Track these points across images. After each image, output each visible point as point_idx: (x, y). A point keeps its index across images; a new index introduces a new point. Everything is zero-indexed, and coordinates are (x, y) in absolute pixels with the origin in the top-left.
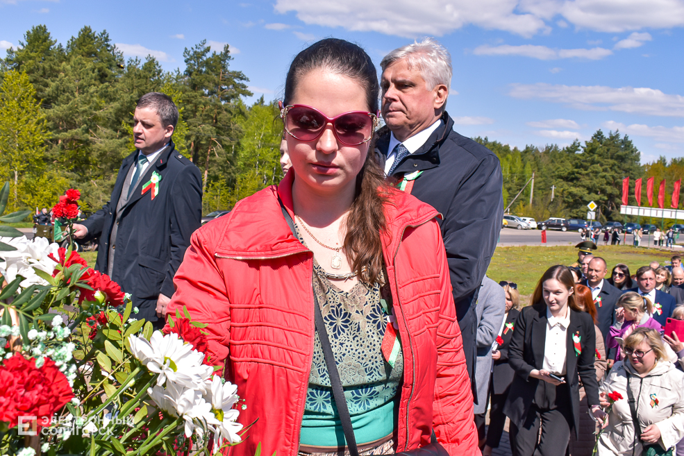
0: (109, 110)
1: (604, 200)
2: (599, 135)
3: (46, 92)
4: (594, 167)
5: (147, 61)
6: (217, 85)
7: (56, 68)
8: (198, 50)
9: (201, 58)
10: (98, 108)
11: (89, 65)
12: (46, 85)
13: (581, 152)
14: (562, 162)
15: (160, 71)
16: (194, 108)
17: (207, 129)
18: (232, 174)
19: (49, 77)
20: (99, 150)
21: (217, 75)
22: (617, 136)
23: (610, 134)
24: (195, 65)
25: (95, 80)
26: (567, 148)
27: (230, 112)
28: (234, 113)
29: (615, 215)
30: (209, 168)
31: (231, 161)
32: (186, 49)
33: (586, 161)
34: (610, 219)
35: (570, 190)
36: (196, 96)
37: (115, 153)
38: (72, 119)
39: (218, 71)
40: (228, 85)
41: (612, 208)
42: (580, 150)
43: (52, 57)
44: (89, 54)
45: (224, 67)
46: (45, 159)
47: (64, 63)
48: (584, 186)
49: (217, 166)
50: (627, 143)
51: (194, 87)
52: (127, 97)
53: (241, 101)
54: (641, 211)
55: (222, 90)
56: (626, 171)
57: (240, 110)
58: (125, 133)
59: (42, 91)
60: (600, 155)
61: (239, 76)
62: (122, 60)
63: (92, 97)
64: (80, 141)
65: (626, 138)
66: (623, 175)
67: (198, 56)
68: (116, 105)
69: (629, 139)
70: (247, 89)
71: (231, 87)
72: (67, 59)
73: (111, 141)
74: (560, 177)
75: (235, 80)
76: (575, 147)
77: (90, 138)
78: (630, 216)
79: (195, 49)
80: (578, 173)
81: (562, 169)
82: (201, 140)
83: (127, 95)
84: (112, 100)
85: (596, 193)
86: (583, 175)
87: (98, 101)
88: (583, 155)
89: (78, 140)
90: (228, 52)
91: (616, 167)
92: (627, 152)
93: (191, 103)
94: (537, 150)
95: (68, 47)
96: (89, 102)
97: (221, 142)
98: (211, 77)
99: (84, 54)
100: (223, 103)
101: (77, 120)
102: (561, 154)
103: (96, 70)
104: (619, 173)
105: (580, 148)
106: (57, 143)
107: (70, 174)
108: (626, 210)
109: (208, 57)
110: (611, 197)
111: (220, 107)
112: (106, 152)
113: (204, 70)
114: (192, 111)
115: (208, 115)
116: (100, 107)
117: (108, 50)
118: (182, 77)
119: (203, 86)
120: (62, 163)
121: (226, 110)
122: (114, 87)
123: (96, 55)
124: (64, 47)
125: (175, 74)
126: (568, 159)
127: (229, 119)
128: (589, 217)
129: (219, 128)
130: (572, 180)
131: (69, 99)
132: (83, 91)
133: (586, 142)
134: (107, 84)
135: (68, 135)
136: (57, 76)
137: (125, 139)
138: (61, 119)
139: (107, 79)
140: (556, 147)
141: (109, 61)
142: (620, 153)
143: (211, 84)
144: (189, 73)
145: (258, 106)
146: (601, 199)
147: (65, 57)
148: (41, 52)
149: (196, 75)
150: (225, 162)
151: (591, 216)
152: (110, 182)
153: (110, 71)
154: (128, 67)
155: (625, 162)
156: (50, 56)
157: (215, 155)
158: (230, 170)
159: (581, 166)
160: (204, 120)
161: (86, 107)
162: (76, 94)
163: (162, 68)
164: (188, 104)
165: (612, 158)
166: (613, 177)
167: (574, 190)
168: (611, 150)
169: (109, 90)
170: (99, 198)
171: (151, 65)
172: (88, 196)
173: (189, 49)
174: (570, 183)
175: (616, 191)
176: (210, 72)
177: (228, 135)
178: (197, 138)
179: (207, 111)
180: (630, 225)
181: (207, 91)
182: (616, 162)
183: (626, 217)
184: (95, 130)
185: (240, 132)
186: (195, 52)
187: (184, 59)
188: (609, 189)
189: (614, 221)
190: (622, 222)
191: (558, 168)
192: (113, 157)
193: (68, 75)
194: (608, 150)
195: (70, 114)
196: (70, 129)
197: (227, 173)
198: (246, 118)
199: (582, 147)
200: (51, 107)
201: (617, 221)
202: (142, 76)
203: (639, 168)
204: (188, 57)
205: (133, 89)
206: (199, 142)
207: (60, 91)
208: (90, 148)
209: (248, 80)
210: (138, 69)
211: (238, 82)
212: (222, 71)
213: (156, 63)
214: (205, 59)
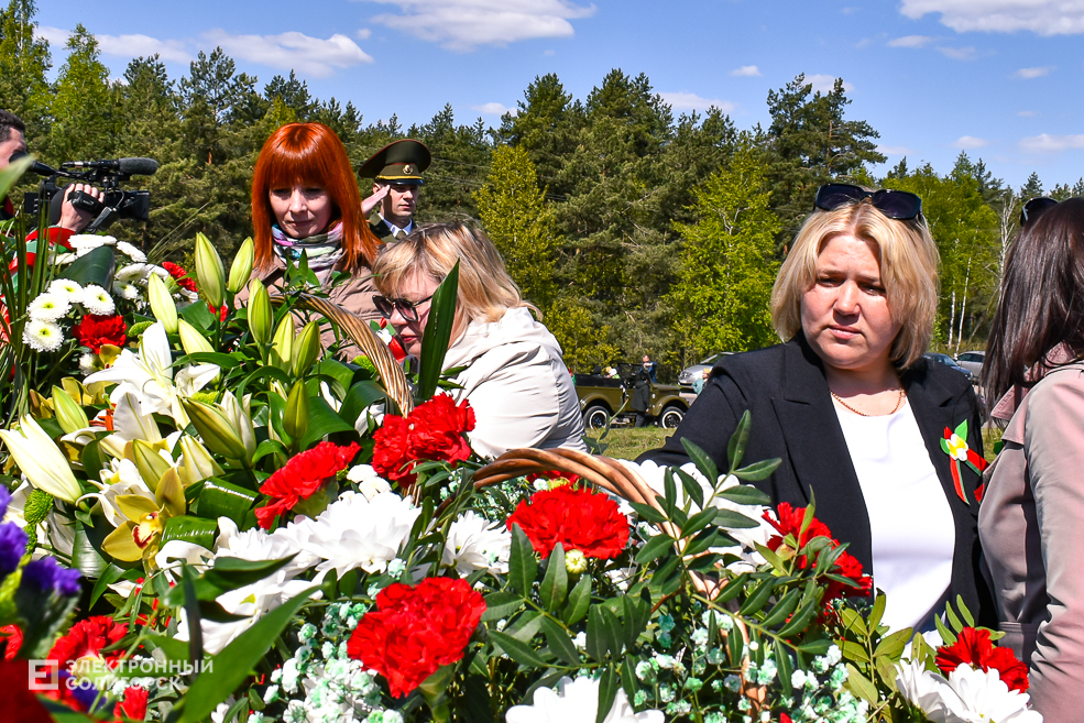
0: (651, 198)
3: (559, 177)
5: (709, 117)
6: (824, 146)
7: (572, 137)
8: (790, 92)
9: (796, 105)
10: (635, 195)
11: (621, 130)
12: (559, 166)
15: (732, 131)
16: (786, 188)
19: (562, 152)
20: (636, 262)
21: (823, 130)
24: (786, 117)
25: (630, 152)
32: (771, 92)
36: (789, 167)
37: (661, 266)
38: (597, 215)
39: (827, 124)
40: (842, 146)
43: (566, 122)
44: (620, 113)
45: (835, 116)
46: (556, 280)
47: (584, 130)
51: (786, 152)
52: (678, 177)
53: (865, 171)
55: (833, 154)
58: (676, 235)
59: (551, 174)
61: (862, 129)
62: (669, 119)
63: (624, 179)
64: (608, 250)
67: (790, 101)
68: (663, 190)
70: (876, 150)
71: (847, 148)
72: (589, 124)
73: (655, 248)
75: (854, 137)
77: (623, 244)
79: (786, 92)
83: (679, 173)
84: (657, 182)
87: (634, 185)
89: (605, 248)
90: (842, 90)
93: (782, 179)
95: (589, 105)
96: (621, 187)
98: (814, 134)
99: (613, 113)
100: (834, 176)
101: (604, 218)
103: (632, 137)
106: (574, 253)
107: (593, 303)
109: (807, 103)
112: (647, 266)
113: (802, 123)
114: (783, 192)
116: (639, 194)
117: (648, 104)
118: (766, 139)
119: (799, 150)
120: (581, 285)
122: (658, 161)
123: (630, 114)
124: (584, 104)
125: (754, 134)
131: (590, 186)
132: (612, 170)
134: (648, 157)
135: (589, 241)
136: (573, 151)
137: (677, 244)
138: (580, 216)
139: (646, 149)
141: (650, 120)
143: (815, 147)
144: (776, 130)
145: (896, 177)
147: (585, 120)
148: (550, 115)
149: (789, 132)
152: (653, 314)
153: (651, 136)
154: (680, 129)
156: (561, 120)
161: (616, 196)
162: (602, 176)
163: (734, 126)
164: (776, 181)
169: (652, 166)
170: (637, 340)
171: (716, 123)
172: (621, 338)
173: (777, 91)
176: (812, 127)
179: (808, 192)
181: (807, 158)
184: (631, 232)
186: (787, 96)
187: (769, 107)
192: (658, 273)
193: (589, 150)
195: (593, 208)
196: (594, 231)
200: (565, 199)
202: (703, 141)
204: (775, 105)
205: (688, 164)
207: (580, 173)
208: (623, 260)
209: (876, 135)
210: (695, 129)
211: (859, 140)
212: (831, 122)
213: (724, 118)
214: (802, 106)
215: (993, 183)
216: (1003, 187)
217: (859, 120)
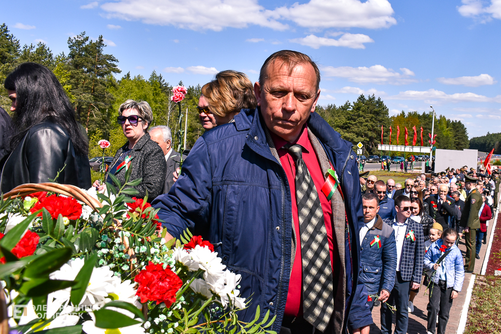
1: (367, 141)
2: (362, 98)
4: (360, 120)
5: (39, 47)
6: (93, 64)
8: (79, 39)
9: (81, 45)
13: (351, 110)
14: (339, 116)
15: (50, 55)
16: (76, 82)
17: (87, 97)
18: (107, 130)
21: (93, 58)
22: (374, 98)
23: (369, 97)
24: (77, 50)
26: (342, 107)
27: (104, 85)
28: (107, 85)
29: (374, 151)
30: (89, 125)
31: (106, 120)
32: (70, 38)
33: (354, 115)
34: (371, 154)
35: (345, 135)
36: (78, 73)
39: (95, 55)
40: (102, 65)
41: (372, 146)
42: (350, 108)
45: (99, 52)
48: (354, 132)
49: (95, 124)
50: (380, 103)
51: (77, 66)
53: (112, 76)
54: (391, 147)
55: (98, 68)
56: (380, 121)
57: (112, 83)
60: (363, 111)
61: (111, 58)
62: (18, 46)
65: (379, 99)
66: (378, 124)
67: (79, 43)
69: (381, 100)
70: (117, 67)
71: (104, 66)
74: (338, 126)
75: (108, 61)
76: (347, 106)
78: (383, 151)
79: (77, 39)
80: (349, 123)
81: (339, 121)
82: (82, 106)
85: (362, 137)
86: (353, 125)
88: (352, 111)
90: (102, 41)
91: (373, 119)
92: (380, 109)
93: (74, 78)
94: (322, 108)
97: (97, 106)
98: (89, 59)
100: (98, 77)
102: (338, 111)
104: (376, 123)
105: (350, 107)
108: (381, 147)
109: (86, 44)
110: (371, 139)
111: (97, 81)
113: (83, 53)
114: (75, 84)
115: (88, 88)
117: (8, 39)
118: (67, 59)
119: (83, 66)
121: (101, 83)
125: (61, 57)
126: (343, 114)
127: (104, 89)
128: (358, 153)
129: (96, 96)
130: (346, 128)
133: (354, 102)
134: (7, 64)
139: (7, 60)
140: (335, 106)
141: (8, 47)
142: (376, 109)
143: (90, 64)
144: (72, 56)
145: (126, 80)
146: (365, 140)
150: (102, 121)
151: (360, 152)
153: (9, 54)
155: (379, 116)
157: (93, 116)
158: (105, 127)
159: (352, 119)
160: (84, 90)
163: (51, 53)
164: (72, 79)
165: (371, 113)
166: (372, 126)
167: (347, 135)
168: (370, 108)
171: (42, 51)
173: (72, 38)
174: (345, 130)
175: (374, 135)
176: (88, 55)
177: (103, 101)
178: (79, 103)
179: (86, 84)
180: (384, 157)
181: (86, 69)
182: (374, 116)
183: (381, 152)
185: (112, 99)
186: (77, 40)
187: (68, 45)
188: (370, 134)
189: (374, 155)
190: (379, 155)
191: (337, 120)
194: (368, 108)
197: (103, 129)
198: (116, 89)
199: (352, 106)
201: (376, 155)
202: (36, 58)
203: (388, 119)
204: (71, 44)
206: (81, 107)
209: (118, 61)
210: (32, 53)
211: (109, 62)
212: (97, 55)
213: (47, 49)
214: (84, 46)
215: (165, 84)
216: (169, 86)
217: (110, 54)
